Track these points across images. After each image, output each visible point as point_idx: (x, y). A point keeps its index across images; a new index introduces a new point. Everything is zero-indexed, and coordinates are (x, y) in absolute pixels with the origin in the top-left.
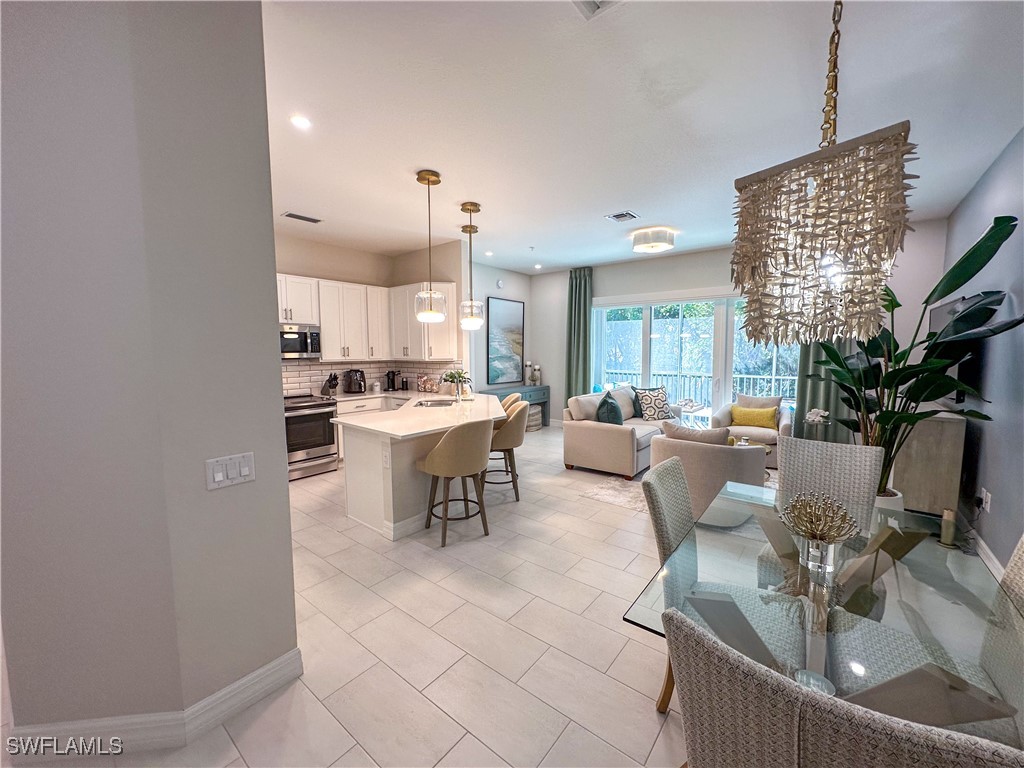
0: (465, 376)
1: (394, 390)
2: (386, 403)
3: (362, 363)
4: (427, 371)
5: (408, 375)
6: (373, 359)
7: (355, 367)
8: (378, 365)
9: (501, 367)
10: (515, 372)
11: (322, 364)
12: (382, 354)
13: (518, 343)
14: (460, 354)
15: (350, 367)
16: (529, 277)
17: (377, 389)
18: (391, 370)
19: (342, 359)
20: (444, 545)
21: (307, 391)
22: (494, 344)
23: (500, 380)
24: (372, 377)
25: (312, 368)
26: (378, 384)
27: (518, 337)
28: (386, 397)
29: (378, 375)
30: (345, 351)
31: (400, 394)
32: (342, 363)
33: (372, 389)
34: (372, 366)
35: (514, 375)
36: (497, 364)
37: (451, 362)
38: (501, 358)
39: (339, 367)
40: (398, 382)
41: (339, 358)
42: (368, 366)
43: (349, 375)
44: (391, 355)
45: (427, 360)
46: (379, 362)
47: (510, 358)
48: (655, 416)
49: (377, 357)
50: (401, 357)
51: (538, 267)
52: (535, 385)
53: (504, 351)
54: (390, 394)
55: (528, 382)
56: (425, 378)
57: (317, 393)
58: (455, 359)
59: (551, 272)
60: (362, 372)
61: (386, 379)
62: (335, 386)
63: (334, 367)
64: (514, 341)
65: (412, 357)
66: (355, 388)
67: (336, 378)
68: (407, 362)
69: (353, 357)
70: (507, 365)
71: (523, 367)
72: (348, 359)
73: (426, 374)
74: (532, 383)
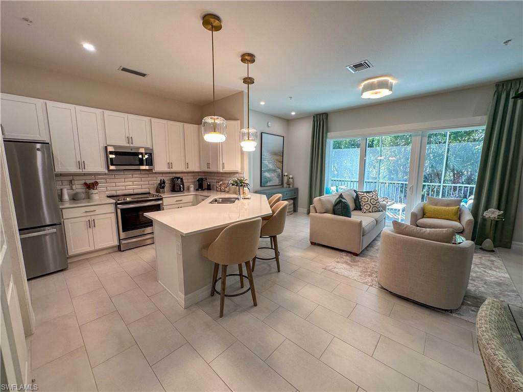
0: (246, 182)
1: (203, 190)
2: (196, 198)
3: (182, 173)
4: (223, 178)
5: (211, 181)
6: (188, 170)
7: (178, 175)
8: (193, 174)
9: (269, 176)
10: (278, 179)
11: (156, 173)
12: (195, 167)
13: (280, 162)
14: (242, 168)
15: (175, 175)
16: (288, 121)
17: (192, 189)
18: (200, 177)
19: (168, 170)
20: (221, 315)
21: (147, 190)
22: (265, 162)
23: (269, 184)
24: (189, 182)
25: (150, 175)
26: (192, 186)
27: (280, 158)
28: (196, 195)
29: (193, 180)
30: (170, 165)
31: (205, 193)
32: (169, 173)
33: (188, 189)
34: (189, 175)
35: (276, 181)
37: (237, 173)
38: (269, 171)
39: (167, 175)
40: (205, 186)
41: (166, 169)
42: (185, 175)
43: (173, 180)
44: (200, 168)
45: (221, 171)
46: (193, 172)
47: (274, 171)
48: (370, 210)
49: (190, 169)
50: (206, 170)
51: (293, 113)
52: (289, 187)
53: (271, 166)
54: (200, 193)
55: (285, 185)
56: (221, 183)
57: (153, 192)
58: (239, 171)
59: (301, 117)
60: (182, 179)
61: (197, 183)
62: (163, 187)
63: (164, 175)
65: (212, 169)
66: (177, 188)
67: (164, 182)
68: (211, 173)
69: (175, 169)
71: (283, 176)
72: (172, 170)
73: (222, 180)
74: (288, 186)
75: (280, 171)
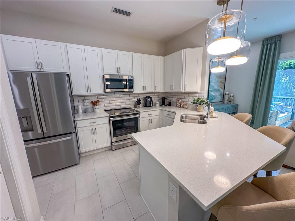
1: (165, 106)
2: (162, 112)
3: (151, 93)
4: (181, 97)
5: (171, 99)
6: (156, 91)
7: (148, 95)
8: (157, 94)
9: (214, 95)
10: (220, 97)
11: (134, 94)
12: (160, 89)
13: (223, 83)
14: (203, 88)
15: (146, 95)
17: (158, 105)
18: (164, 96)
19: (143, 91)
21: (128, 106)
22: (212, 84)
23: (213, 101)
24: (156, 100)
25: (131, 95)
26: (158, 103)
27: (223, 80)
28: (161, 109)
30: (144, 88)
31: (168, 108)
32: (143, 93)
33: (155, 105)
34: (155, 94)
35: (219, 99)
36: (212, 93)
37: (196, 93)
38: (215, 90)
40: (167, 102)
41: (141, 91)
43: (146, 98)
44: (165, 89)
45: (183, 92)
47: (218, 90)
50: (168, 90)
52: (231, 104)
53: (216, 87)
54: (164, 108)
55: (226, 102)
56: (181, 101)
57: (132, 107)
60: (151, 98)
61: (161, 100)
62: (139, 104)
63: (139, 95)
64: (221, 82)
65: (175, 90)
66: (148, 104)
67: (140, 100)
69: (148, 90)
70: (217, 93)
71: (224, 94)
72: (145, 91)
73: (181, 99)
74: (228, 103)
75: (222, 90)
